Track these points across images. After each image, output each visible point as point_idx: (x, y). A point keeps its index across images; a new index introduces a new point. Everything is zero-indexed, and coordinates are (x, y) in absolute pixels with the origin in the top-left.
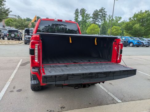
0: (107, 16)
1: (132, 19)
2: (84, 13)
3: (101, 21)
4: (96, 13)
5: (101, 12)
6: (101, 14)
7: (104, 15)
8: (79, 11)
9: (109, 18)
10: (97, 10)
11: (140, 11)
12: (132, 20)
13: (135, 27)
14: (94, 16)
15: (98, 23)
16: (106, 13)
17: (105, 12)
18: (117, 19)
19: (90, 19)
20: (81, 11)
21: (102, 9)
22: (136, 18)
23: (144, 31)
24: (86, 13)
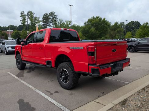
0: (58, 20)
1: (87, 23)
2: (32, 16)
3: (52, 25)
4: (46, 17)
5: (51, 16)
6: (52, 17)
7: (55, 19)
8: (26, 14)
9: (60, 22)
10: (46, 14)
11: (92, 17)
12: (87, 25)
13: (91, 31)
14: (44, 20)
15: (50, 27)
16: (56, 17)
17: (55, 15)
18: (67, 23)
19: (40, 23)
20: (28, 14)
21: (52, 13)
22: (91, 23)
23: (99, 34)
24: (34, 16)
